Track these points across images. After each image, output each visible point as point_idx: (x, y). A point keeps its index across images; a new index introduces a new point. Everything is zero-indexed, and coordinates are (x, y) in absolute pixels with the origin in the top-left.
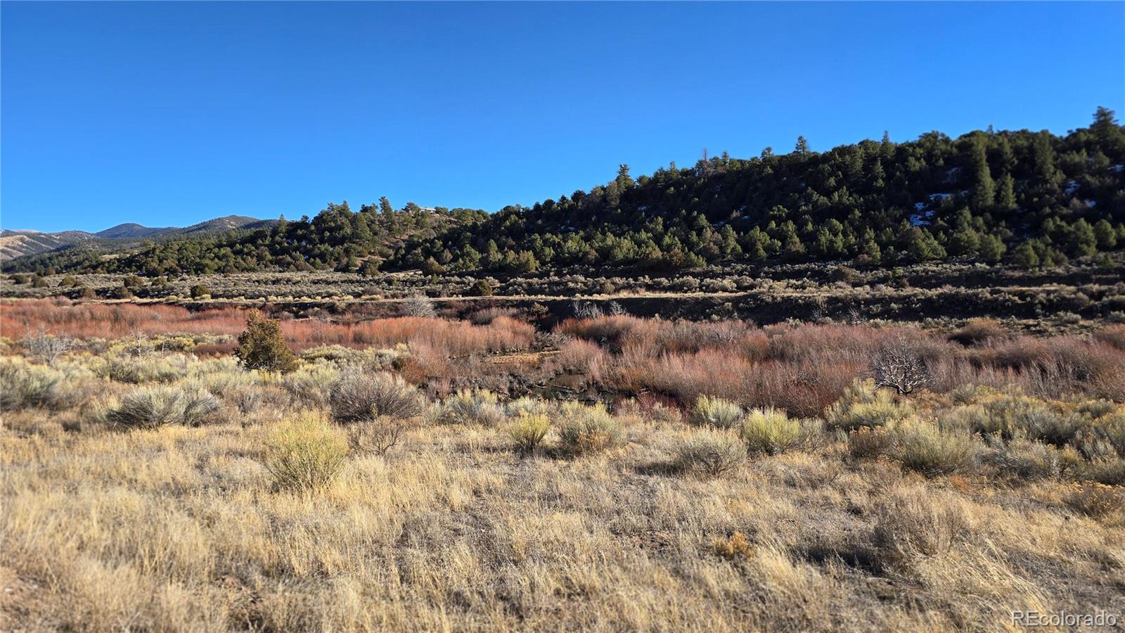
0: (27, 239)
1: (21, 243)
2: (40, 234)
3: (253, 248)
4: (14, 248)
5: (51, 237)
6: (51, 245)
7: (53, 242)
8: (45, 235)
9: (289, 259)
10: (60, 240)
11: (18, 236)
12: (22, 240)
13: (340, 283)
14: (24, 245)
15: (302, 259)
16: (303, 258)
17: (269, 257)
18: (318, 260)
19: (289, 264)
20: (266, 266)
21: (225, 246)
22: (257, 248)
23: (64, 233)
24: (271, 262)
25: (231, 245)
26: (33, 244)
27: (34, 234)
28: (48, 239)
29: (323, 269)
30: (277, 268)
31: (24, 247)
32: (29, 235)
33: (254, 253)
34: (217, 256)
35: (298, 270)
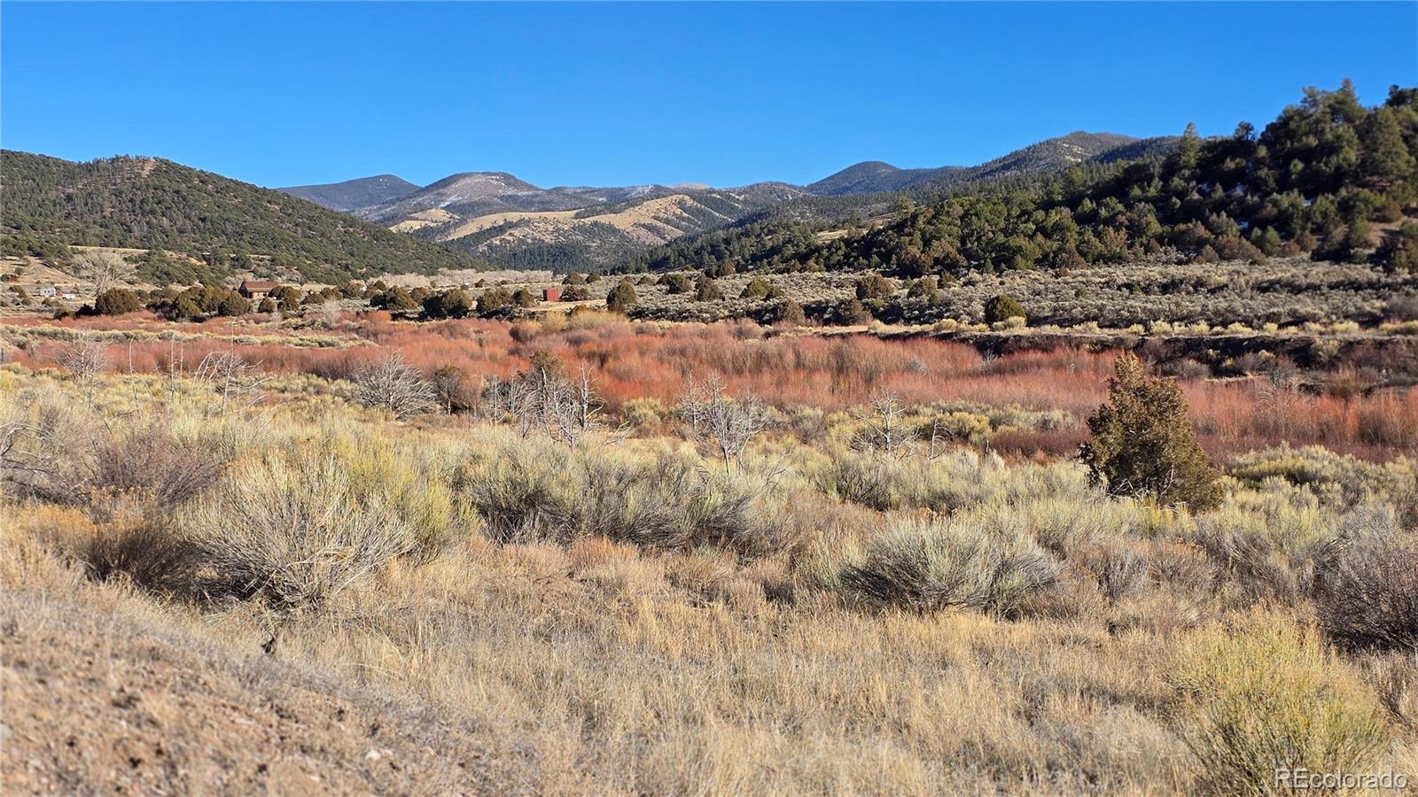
0: (689, 202)
1: (679, 211)
2: (712, 191)
3: (1120, 207)
4: (668, 222)
5: (729, 197)
6: (729, 214)
7: (733, 208)
8: (719, 193)
9: (1201, 231)
10: (745, 202)
11: (674, 197)
12: (681, 205)
13: (1325, 290)
14: (685, 215)
15: (1234, 231)
16: (1235, 228)
17: (1156, 227)
18: (1272, 233)
19: (1201, 243)
20: (1148, 250)
21: (1060, 204)
22: (1129, 207)
23: (752, 187)
24: (1160, 239)
25: (1073, 201)
26: (700, 211)
27: (701, 192)
28: (722, 202)
29: (1283, 254)
30: (1174, 253)
31: (683, 219)
32: (693, 195)
33: (1122, 218)
34: (1041, 229)
35: (1223, 258)
